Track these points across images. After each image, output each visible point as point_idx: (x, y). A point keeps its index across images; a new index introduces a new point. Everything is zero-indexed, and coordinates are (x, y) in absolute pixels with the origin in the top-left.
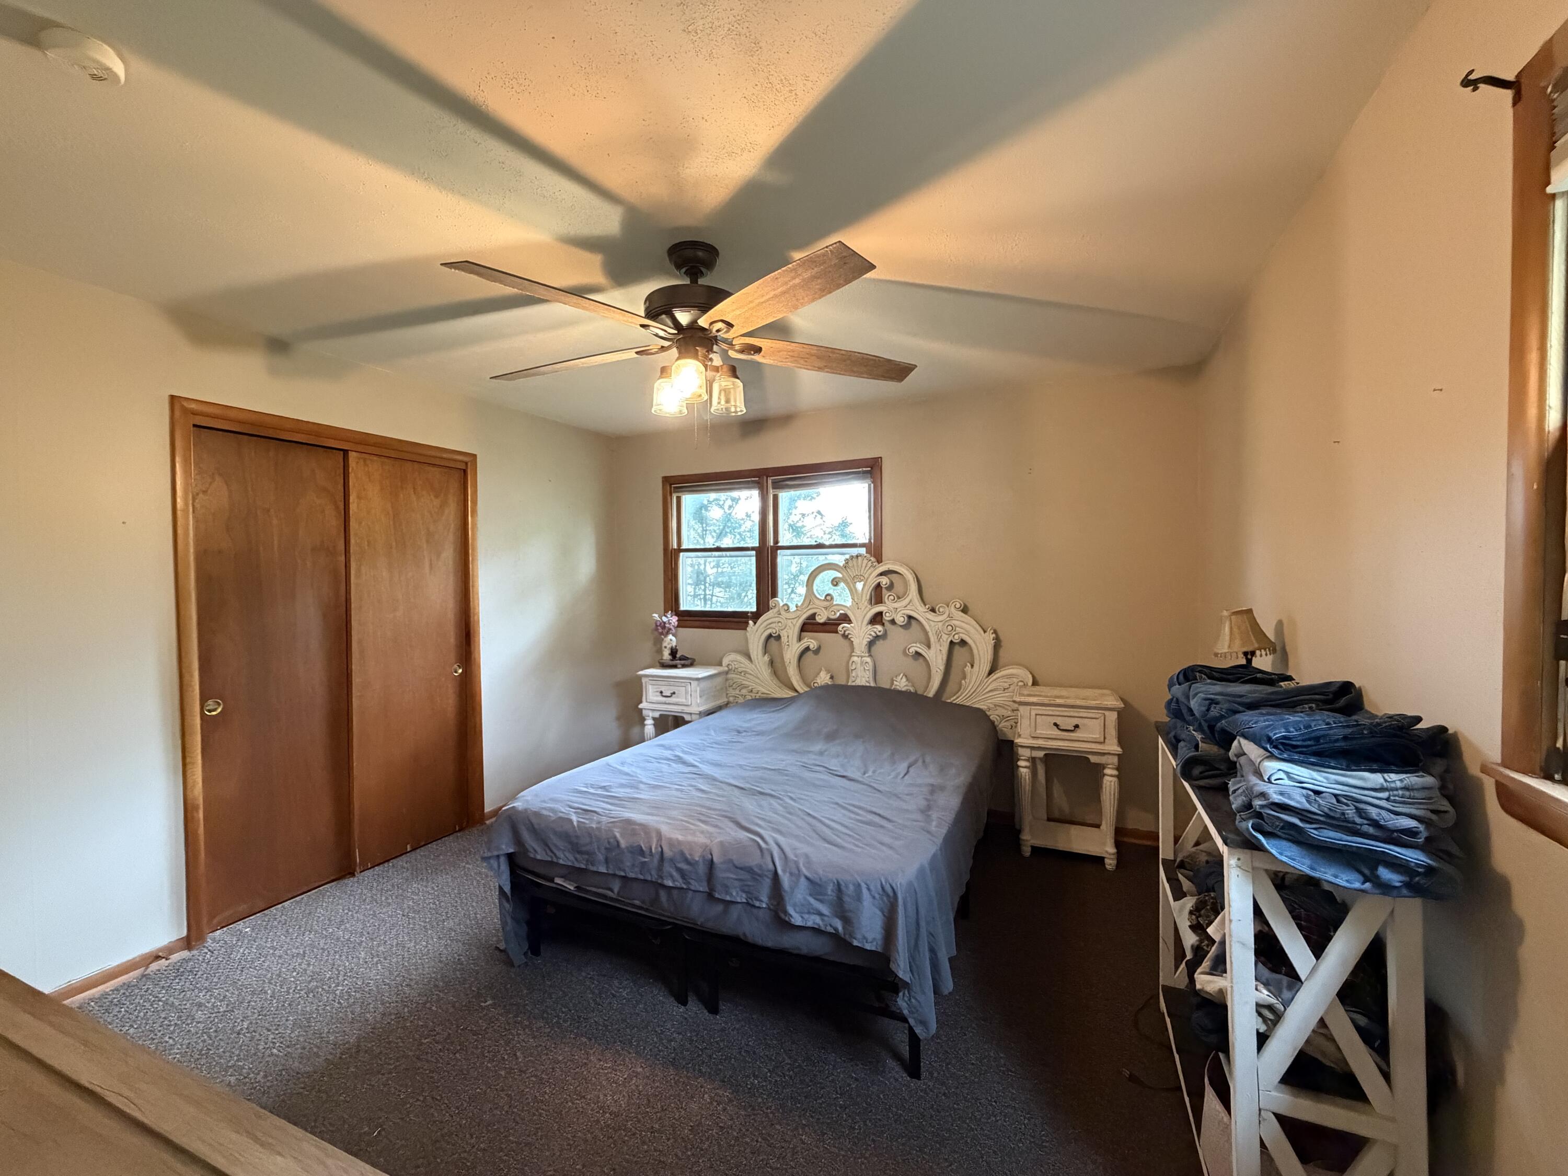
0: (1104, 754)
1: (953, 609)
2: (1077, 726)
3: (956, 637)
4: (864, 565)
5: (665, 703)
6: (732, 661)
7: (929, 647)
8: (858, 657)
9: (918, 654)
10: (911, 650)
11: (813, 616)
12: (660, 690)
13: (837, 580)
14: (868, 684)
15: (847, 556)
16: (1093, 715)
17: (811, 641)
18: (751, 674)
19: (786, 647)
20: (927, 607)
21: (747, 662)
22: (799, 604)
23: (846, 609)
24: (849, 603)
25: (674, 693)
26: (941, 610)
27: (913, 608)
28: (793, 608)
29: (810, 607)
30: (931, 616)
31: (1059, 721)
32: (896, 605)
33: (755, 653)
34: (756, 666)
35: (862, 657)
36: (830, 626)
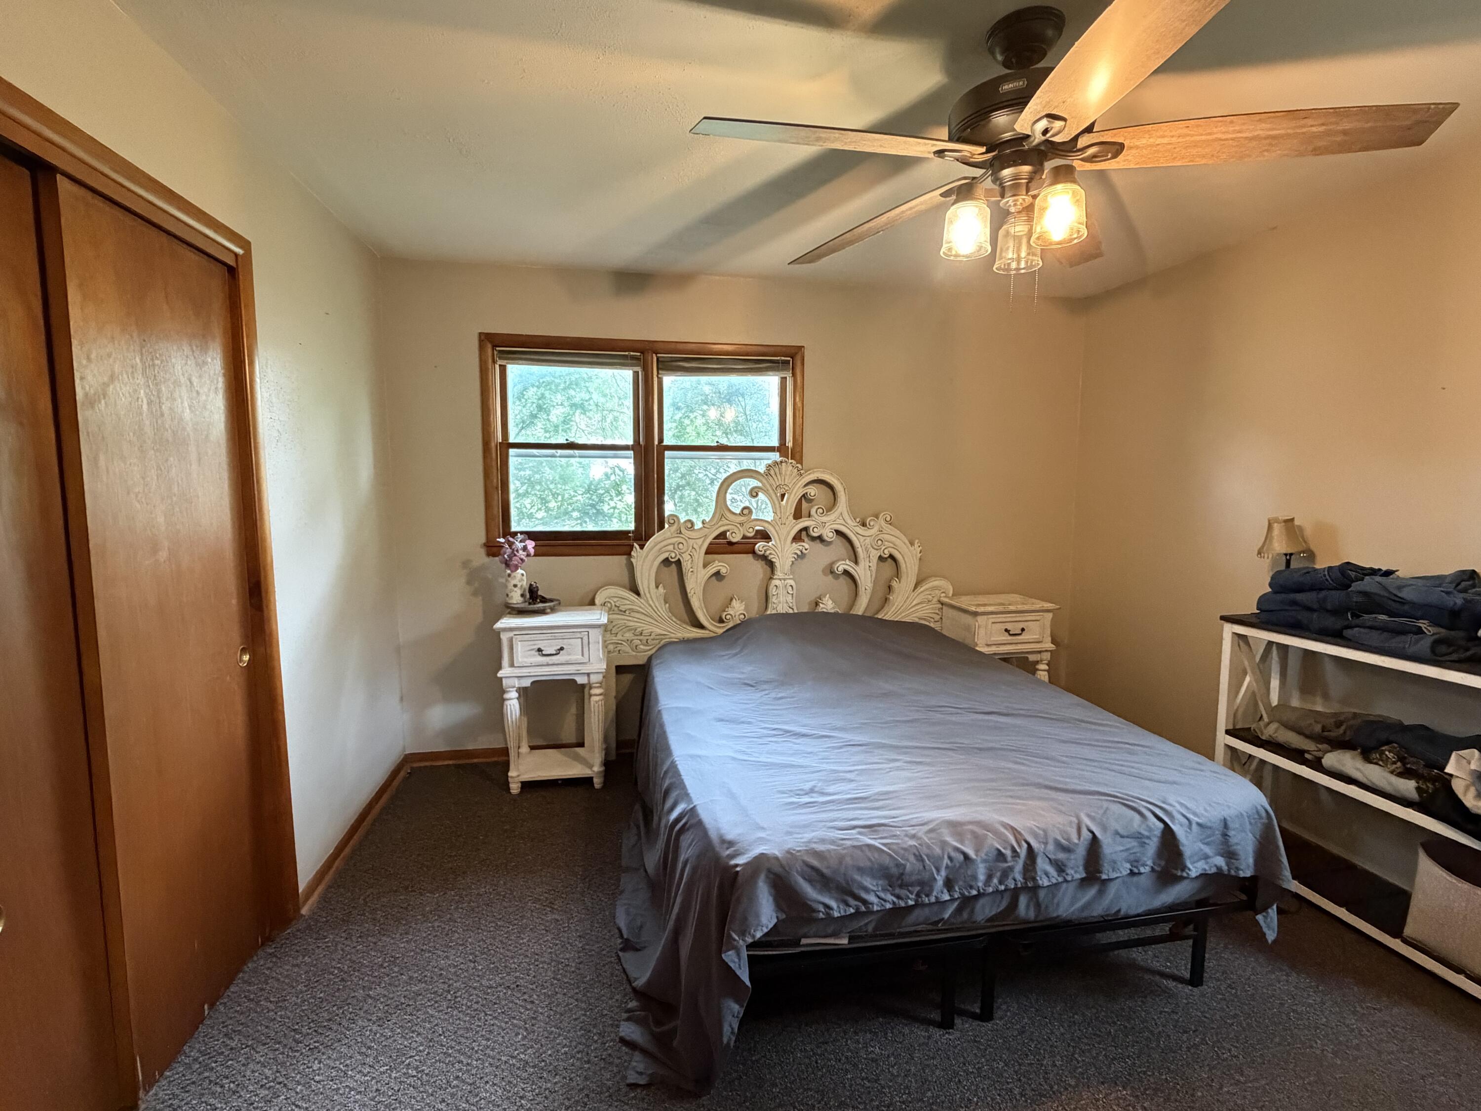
0: (1040, 652)
1: (883, 523)
2: (1023, 630)
3: (886, 552)
4: (788, 473)
5: (548, 665)
6: (609, 598)
7: (856, 562)
8: (780, 580)
9: (846, 573)
10: (840, 569)
11: (723, 535)
12: (536, 647)
13: (756, 490)
14: (791, 611)
15: (770, 462)
16: (1033, 618)
17: (721, 564)
18: (638, 612)
19: (690, 574)
20: (858, 520)
21: (632, 596)
22: (707, 520)
23: (766, 525)
24: (769, 516)
25: (562, 649)
26: (872, 523)
27: (842, 522)
28: (698, 525)
29: (720, 524)
30: (860, 530)
31: (1009, 626)
32: (824, 519)
33: (646, 585)
34: (647, 601)
35: (784, 580)
36: (746, 547)
